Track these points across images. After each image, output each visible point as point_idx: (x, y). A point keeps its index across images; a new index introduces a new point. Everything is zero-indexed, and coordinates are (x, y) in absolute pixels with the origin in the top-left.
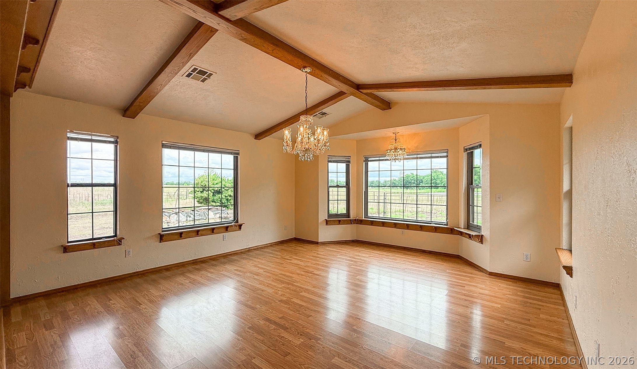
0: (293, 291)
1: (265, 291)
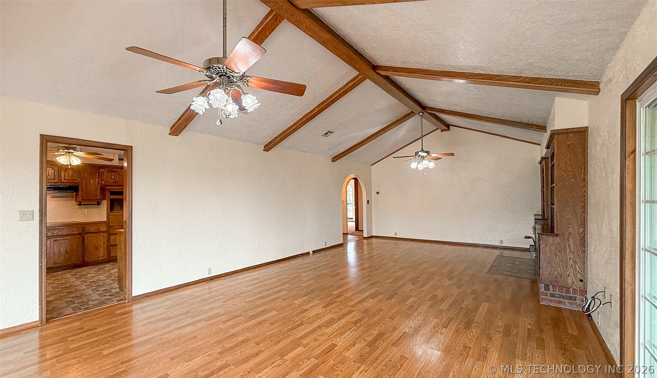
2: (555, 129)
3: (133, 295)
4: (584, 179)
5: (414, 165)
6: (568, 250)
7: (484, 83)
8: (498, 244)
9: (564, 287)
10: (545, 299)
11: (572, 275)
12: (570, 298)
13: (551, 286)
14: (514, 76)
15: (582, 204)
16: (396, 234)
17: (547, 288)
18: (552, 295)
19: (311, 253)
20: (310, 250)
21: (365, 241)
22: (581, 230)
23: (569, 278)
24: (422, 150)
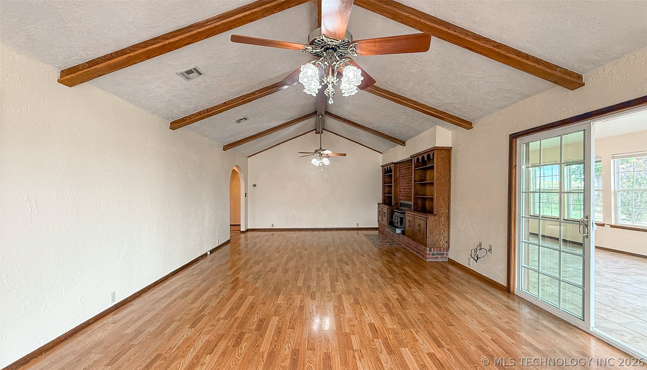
2: (436, 146)
4: (449, 179)
5: (314, 161)
6: (441, 224)
7: (412, 107)
8: (355, 226)
9: (438, 247)
10: (429, 258)
11: (442, 239)
12: (442, 254)
13: (432, 248)
14: (432, 108)
15: (448, 194)
17: (430, 250)
18: (433, 254)
19: (209, 253)
21: (242, 235)
23: (441, 241)
24: (321, 149)
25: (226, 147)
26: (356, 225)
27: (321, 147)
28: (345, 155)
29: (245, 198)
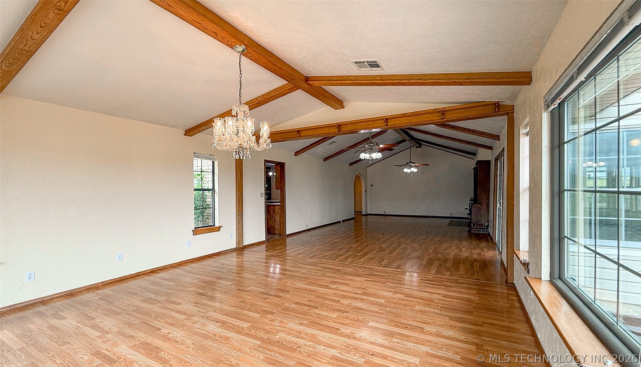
0: (261, 328)
1: (298, 324)
2: (479, 160)
3: (287, 234)
5: (405, 170)
6: (482, 209)
9: (481, 225)
10: (473, 230)
11: (484, 219)
12: (483, 229)
13: (476, 225)
15: (488, 191)
16: (384, 212)
17: (474, 225)
18: (476, 228)
19: (341, 221)
20: (341, 220)
21: (364, 218)
22: (487, 201)
23: (483, 221)
24: (410, 162)
25: (351, 164)
26: (450, 214)
27: (410, 161)
28: (428, 165)
29: (365, 194)
